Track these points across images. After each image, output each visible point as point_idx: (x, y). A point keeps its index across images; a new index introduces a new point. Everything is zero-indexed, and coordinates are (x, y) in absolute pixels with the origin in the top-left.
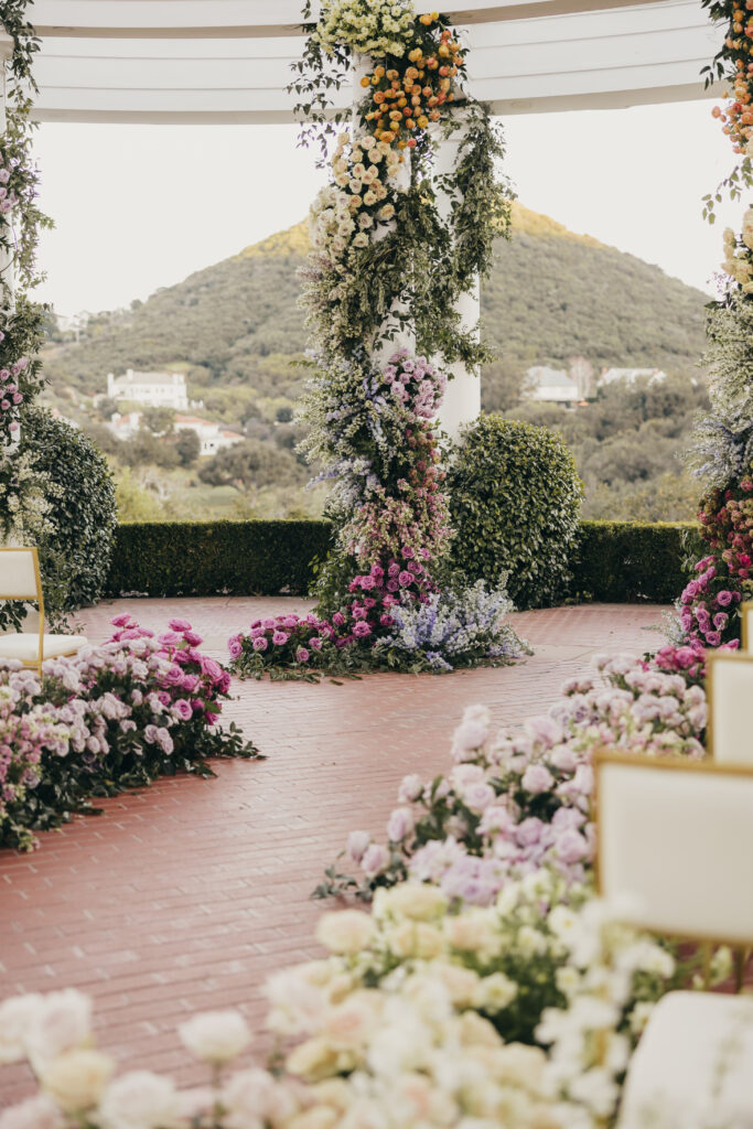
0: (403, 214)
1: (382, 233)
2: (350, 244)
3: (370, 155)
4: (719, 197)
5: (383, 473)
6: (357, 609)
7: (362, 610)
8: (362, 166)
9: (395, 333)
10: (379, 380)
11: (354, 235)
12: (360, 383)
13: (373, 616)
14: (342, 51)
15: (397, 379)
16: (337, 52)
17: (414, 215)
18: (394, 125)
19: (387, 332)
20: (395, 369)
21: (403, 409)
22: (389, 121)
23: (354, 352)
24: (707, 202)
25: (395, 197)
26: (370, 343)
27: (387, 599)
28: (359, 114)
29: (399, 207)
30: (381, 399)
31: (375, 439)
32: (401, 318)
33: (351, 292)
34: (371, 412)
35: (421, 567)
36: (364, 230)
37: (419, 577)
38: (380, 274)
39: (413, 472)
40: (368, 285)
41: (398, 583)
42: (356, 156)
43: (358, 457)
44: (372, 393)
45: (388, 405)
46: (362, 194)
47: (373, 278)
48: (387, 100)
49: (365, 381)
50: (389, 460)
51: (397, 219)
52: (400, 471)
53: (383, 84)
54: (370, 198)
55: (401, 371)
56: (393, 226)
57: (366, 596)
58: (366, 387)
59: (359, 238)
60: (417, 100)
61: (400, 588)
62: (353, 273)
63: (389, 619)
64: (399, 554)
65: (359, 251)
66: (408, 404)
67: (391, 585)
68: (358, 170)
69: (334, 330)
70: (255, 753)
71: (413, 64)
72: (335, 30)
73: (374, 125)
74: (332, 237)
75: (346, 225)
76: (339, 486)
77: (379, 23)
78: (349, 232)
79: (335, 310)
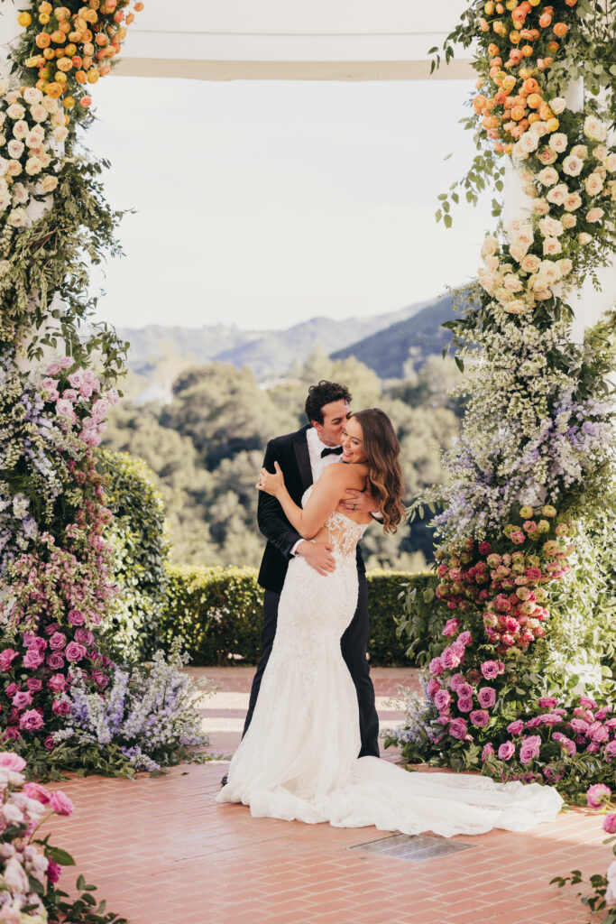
0: (65, 188)
1: (36, 213)
2: (3, 221)
3: (33, 110)
4: (455, 198)
5: (45, 517)
6: (19, 694)
7: (27, 694)
8: (25, 124)
9: (58, 338)
10: (42, 397)
11: (9, 208)
12: (19, 399)
13: (42, 700)
15: (61, 396)
17: (76, 191)
18: (61, 76)
19: (48, 335)
20: (56, 382)
21: (71, 435)
22: (54, 70)
24: (442, 202)
25: (57, 168)
26: (25, 349)
27: (57, 680)
28: (9, 57)
29: (60, 180)
30: (47, 423)
31: (40, 473)
32: (62, 319)
33: (7, 284)
34: (34, 439)
35: (91, 637)
36: (19, 205)
37: (91, 649)
38: (40, 263)
39: (82, 515)
40: (23, 275)
41: (65, 658)
42: (16, 111)
43: (12, 495)
44: (36, 413)
45: (56, 428)
46: (24, 159)
47: (29, 267)
48: (53, 45)
49: (25, 398)
50: (54, 500)
51: (56, 193)
52: (65, 513)
53: (54, 24)
54: (34, 165)
55: (64, 386)
56: (49, 203)
57: (30, 677)
58: (29, 406)
59: (14, 215)
60: (88, 48)
61: (68, 664)
62: (7, 258)
63: (65, 705)
64: (65, 620)
65: (15, 231)
66: (75, 428)
67: (55, 660)
68: (21, 129)
70: (112, 916)
71: (86, 4)
73: (32, 75)
75: (2, 197)
78: (4, 207)
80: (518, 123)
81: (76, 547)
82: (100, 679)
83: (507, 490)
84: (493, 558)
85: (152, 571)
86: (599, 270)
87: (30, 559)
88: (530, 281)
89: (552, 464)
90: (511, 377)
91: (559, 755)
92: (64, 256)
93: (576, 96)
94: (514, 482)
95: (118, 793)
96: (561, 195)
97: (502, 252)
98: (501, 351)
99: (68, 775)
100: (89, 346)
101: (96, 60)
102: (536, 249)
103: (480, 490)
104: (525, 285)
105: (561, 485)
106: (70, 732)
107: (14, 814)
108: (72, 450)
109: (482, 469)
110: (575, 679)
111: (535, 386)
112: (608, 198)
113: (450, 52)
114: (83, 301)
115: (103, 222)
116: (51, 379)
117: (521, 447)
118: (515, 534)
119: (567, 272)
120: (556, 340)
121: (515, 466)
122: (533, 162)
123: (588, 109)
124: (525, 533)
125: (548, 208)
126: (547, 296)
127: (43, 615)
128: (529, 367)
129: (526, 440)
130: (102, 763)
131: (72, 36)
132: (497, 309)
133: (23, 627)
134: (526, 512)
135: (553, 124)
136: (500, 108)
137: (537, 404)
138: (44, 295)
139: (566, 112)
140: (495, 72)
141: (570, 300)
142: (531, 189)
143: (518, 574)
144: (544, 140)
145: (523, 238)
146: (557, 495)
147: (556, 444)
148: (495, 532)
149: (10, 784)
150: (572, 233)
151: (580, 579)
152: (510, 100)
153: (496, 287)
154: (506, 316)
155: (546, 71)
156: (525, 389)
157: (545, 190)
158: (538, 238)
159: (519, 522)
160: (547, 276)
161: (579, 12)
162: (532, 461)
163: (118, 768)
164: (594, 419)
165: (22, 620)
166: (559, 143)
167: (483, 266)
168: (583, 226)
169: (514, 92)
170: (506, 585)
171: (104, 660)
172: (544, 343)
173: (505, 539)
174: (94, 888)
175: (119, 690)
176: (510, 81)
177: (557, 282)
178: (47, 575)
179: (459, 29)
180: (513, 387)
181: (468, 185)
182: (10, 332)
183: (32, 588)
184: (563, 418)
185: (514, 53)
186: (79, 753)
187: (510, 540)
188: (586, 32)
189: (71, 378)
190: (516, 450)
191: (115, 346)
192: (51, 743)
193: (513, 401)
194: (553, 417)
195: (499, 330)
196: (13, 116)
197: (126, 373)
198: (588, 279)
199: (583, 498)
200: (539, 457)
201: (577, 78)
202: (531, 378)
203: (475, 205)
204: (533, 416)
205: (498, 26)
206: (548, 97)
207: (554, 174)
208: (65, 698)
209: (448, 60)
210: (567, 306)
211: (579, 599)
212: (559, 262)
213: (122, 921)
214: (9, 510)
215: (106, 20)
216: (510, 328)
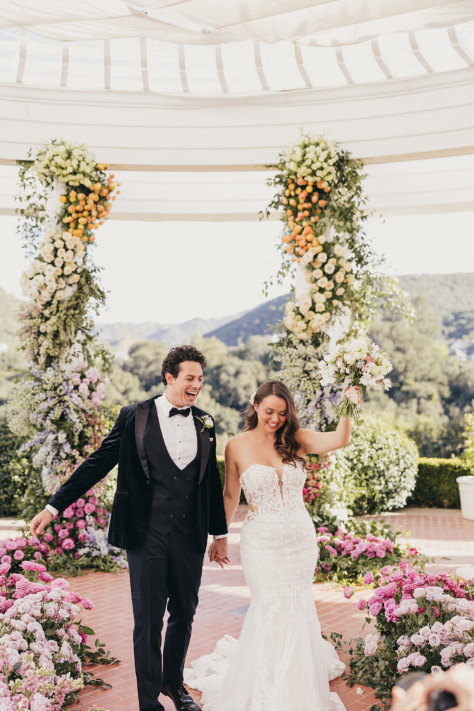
0: (83, 281)
1: (69, 292)
2: (53, 297)
3: (67, 244)
4: (271, 283)
5: (74, 442)
6: (62, 531)
7: (66, 531)
8: (64, 250)
9: (79, 354)
10: (72, 383)
11: (56, 291)
12: (61, 384)
13: (73, 534)
14: (49, 180)
15: (82, 382)
16: (46, 180)
17: (88, 281)
18: (81, 227)
19: (75, 352)
20: (79, 375)
21: (87, 401)
22: (77, 223)
23: (52, 364)
24: (265, 285)
25: (79, 271)
26: (63, 359)
27: (81, 523)
28: (55, 217)
29: (81, 276)
30: (75, 395)
31: (71, 420)
32: (82, 344)
33: (55, 328)
34: (68, 404)
35: (97, 500)
36: (61, 289)
37: (97, 507)
38: (71, 317)
39: (92, 441)
40: (63, 323)
41: (84, 512)
42: (59, 244)
43: (58, 431)
44: (69, 391)
45: (80, 398)
46: (63, 267)
47: (66, 319)
48: (77, 212)
49: (64, 383)
50: (78, 433)
51: (79, 283)
52: (84, 440)
53: (77, 202)
54: (68, 270)
56: (75, 287)
57: (67, 521)
58: (66, 387)
59: (58, 294)
60: (94, 213)
61: (85, 515)
62: (55, 315)
63: (84, 536)
65: (59, 302)
66: (88, 398)
67: (79, 513)
68: (61, 252)
69: (42, 351)
70: (113, 659)
71: (93, 192)
72: (47, 167)
73: (67, 226)
74: (40, 293)
75: (53, 286)
76: (43, 450)
77: (79, 166)
78: (54, 291)
79: (41, 338)
80: (302, 248)
82: (102, 521)
86: (342, 317)
87: (67, 462)
88: (310, 324)
89: (322, 413)
90: (302, 371)
91: (329, 557)
92: (82, 313)
93: (331, 234)
95: (112, 582)
96: (324, 282)
97: (296, 310)
98: (296, 357)
99: (86, 571)
100: (95, 356)
101: (98, 218)
102: (313, 309)
104: (307, 326)
105: (326, 422)
107: (65, 614)
108: (87, 409)
111: (313, 375)
112: (346, 283)
113: (268, 213)
114: (91, 334)
115: (102, 296)
116: (76, 374)
117: (307, 404)
119: (328, 319)
120: (323, 352)
121: (304, 414)
122: (311, 267)
123: (336, 241)
125: (318, 289)
126: (317, 331)
128: (310, 366)
129: (309, 401)
130: (104, 566)
131: (86, 207)
132: (294, 337)
135: (320, 248)
136: (294, 240)
137: (314, 383)
138: (73, 333)
139: (326, 243)
140: (291, 223)
141: (329, 332)
142: (309, 280)
144: (315, 256)
145: (307, 304)
147: (324, 403)
150: (329, 301)
151: (336, 468)
152: (298, 237)
153: (293, 326)
154: (298, 341)
155: (316, 223)
156: (308, 376)
157: (316, 280)
158: (314, 303)
160: (318, 322)
161: (331, 195)
162: (313, 411)
163: (112, 567)
166: (323, 258)
168: (335, 297)
169: (300, 233)
171: (104, 512)
172: (317, 354)
174: (104, 645)
176: (298, 228)
177: (323, 324)
179: (273, 202)
180: (303, 375)
181: (278, 277)
182: (57, 351)
184: (327, 390)
185: (300, 214)
186: (92, 561)
188: (334, 204)
189: (86, 373)
191: (107, 356)
192: (78, 555)
193: (302, 382)
194: (322, 389)
195: (295, 347)
196: (57, 246)
198: (337, 322)
200: (316, 409)
201: (330, 227)
202: (311, 371)
204: (312, 389)
205: (292, 202)
206: (317, 235)
207: (320, 272)
208: (85, 532)
209: (268, 217)
210: (327, 335)
211: (336, 478)
212: (324, 315)
213: (118, 662)
214: (56, 439)
215: (102, 199)
216: (301, 347)
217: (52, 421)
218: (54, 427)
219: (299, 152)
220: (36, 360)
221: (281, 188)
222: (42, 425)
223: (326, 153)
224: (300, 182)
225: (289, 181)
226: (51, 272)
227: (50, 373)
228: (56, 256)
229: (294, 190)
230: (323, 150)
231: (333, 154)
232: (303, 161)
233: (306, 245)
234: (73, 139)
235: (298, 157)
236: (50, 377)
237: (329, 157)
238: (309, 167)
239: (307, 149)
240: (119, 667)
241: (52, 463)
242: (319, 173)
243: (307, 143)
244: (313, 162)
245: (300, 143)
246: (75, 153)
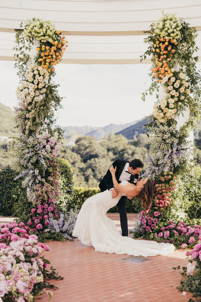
0: (48, 91)
1: (41, 97)
2: (33, 100)
3: (40, 72)
4: (147, 94)
5: (43, 175)
6: (36, 220)
7: (38, 220)
8: (38, 76)
9: (46, 129)
10: (42, 144)
11: (34, 96)
12: (36, 145)
13: (42, 221)
14: (31, 39)
15: (47, 144)
16: (29, 39)
17: (51, 92)
18: (47, 64)
19: (44, 129)
20: (46, 140)
21: (50, 154)
22: (45, 62)
23: (32, 135)
24: (143, 95)
25: (46, 86)
26: (38, 132)
27: (46, 216)
28: (34, 59)
29: (47, 90)
30: (44, 151)
31: (41, 163)
32: (47, 125)
33: (34, 116)
34: (40, 155)
35: (55, 205)
36: (37, 96)
37: (54, 208)
38: (42, 110)
39: (52, 174)
40: (38, 113)
41: (48, 211)
42: (36, 72)
43: (35, 169)
44: (41, 148)
45: (46, 152)
46: (38, 84)
47: (39, 111)
48: (45, 56)
49: (38, 144)
50: (45, 170)
51: (46, 93)
52: (48, 174)
53: (46, 50)
54: (40, 86)
55: (48, 141)
56: (44, 95)
57: (39, 215)
58: (39, 146)
59: (35, 98)
60: (54, 56)
61: (48, 212)
62: (34, 109)
63: (48, 223)
64: (48, 201)
65: (36, 102)
66: (50, 152)
67: (45, 211)
68: (37, 77)
69: (27, 127)
70: (60, 277)
71: (54, 45)
72: (30, 32)
73: (40, 63)
74: (26, 97)
75: (32, 94)
76: (27, 178)
77: (46, 32)
78: (33, 96)
79: (27, 121)
80: (163, 74)
81: (51, 182)
82: (57, 216)
83: (160, 167)
84: (157, 185)
85: (70, 188)
86: (183, 112)
87: (39, 185)
88: (166, 114)
89: (172, 161)
90: (161, 139)
91: (174, 236)
92: (48, 108)
93: (177, 68)
94: (162, 166)
95: (61, 245)
96: (174, 93)
97: (159, 107)
98: (159, 132)
99: (48, 240)
100: (54, 131)
101: (56, 59)
102: (168, 106)
103: (153, 168)
104: (165, 116)
105: (174, 166)
106: (49, 229)
107: (35, 251)
108: (50, 158)
109: (154, 162)
110: (178, 216)
111: (167, 141)
112: (186, 93)
113: (145, 57)
114: (53, 120)
115: (58, 100)
116: (44, 140)
117: (164, 157)
118: (162, 179)
119: (175, 112)
120: (173, 129)
121: (162, 162)
122: (167, 85)
123: (180, 71)
124: (165, 179)
125: (170, 96)
126: (170, 118)
127: (42, 200)
128: (166, 136)
129: (165, 155)
130: (57, 237)
132: (158, 121)
133: (37, 203)
134: (165, 173)
135: (172, 75)
136: (158, 71)
137: (168, 146)
138: (43, 118)
139: (175, 72)
140: (157, 62)
141: (176, 119)
142: (166, 91)
143: (163, 189)
145: (164, 104)
146: (173, 169)
147: (173, 156)
148: (157, 178)
149: (34, 243)
150: (176, 102)
151: (179, 190)
152: (160, 69)
153: (157, 116)
154: (160, 123)
155: (170, 61)
156: (165, 142)
157: (170, 91)
158: (168, 103)
159: (163, 176)
160: (170, 113)
161: (178, 47)
162: (167, 160)
163: (61, 239)
164: (182, 149)
165: (37, 201)
166: (173, 80)
167: (154, 111)
168: (179, 100)
169: (162, 67)
170: (160, 192)
171: (58, 211)
172: (169, 130)
173: (160, 180)
174: (55, 270)
175: (62, 219)
176: (160, 64)
177: (173, 115)
178: (43, 189)
179: (148, 51)
180: (162, 141)
181: (150, 90)
182: (34, 128)
183: (39, 193)
184: (175, 149)
185: (162, 57)
186: (51, 235)
187: (161, 181)
188: (180, 52)
189: (49, 139)
190: (163, 157)
191: (61, 131)
192: (44, 232)
193: (162, 145)
194: (172, 149)
195: (158, 127)
196: (35, 74)
197: (64, 138)
198: (181, 114)
199: (180, 170)
200: (169, 159)
201: (178, 63)
202: (166, 139)
203: (152, 95)
204: (167, 149)
205: (158, 50)
206: (170, 68)
207: (172, 87)
208: (48, 221)
209: (145, 59)
210: (175, 121)
211: (179, 196)
212: (173, 110)
213: (62, 279)
214: (34, 173)
215: (59, 49)
216: (161, 126)
217: (32, 164)
218: (33, 167)
219: (161, 24)
220: (24, 132)
221: (152, 43)
222: (26, 166)
223: (175, 24)
224: (162, 40)
225: (156, 39)
226: (32, 87)
227: (31, 139)
228: (34, 79)
229: (159, 44)
230: (174, 23)
231: (180, 24)
232: (164, 28)
233: (165, 73)
234: (44, 17)
235: (161, 26)
236: (31, 141)
237: (177, 26)
238: (166, 31)
239: (166, 22)
240: (63, 281)
241: (32, 186)
242: (172, 35)
243: (165, 19)
244: (168, 29)
245: (162, 19)
246: (45, 25)
